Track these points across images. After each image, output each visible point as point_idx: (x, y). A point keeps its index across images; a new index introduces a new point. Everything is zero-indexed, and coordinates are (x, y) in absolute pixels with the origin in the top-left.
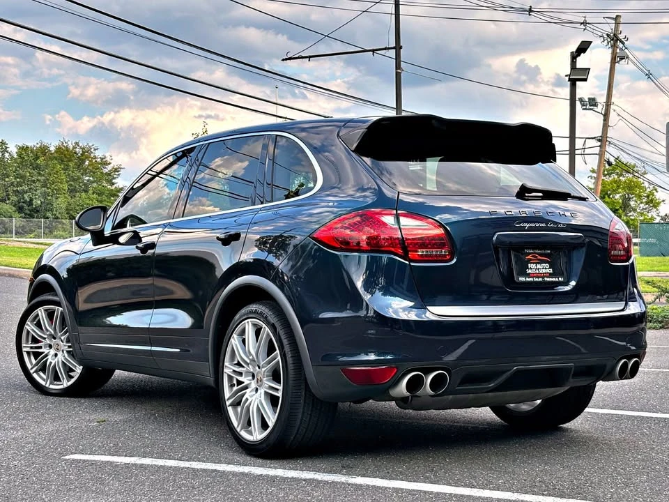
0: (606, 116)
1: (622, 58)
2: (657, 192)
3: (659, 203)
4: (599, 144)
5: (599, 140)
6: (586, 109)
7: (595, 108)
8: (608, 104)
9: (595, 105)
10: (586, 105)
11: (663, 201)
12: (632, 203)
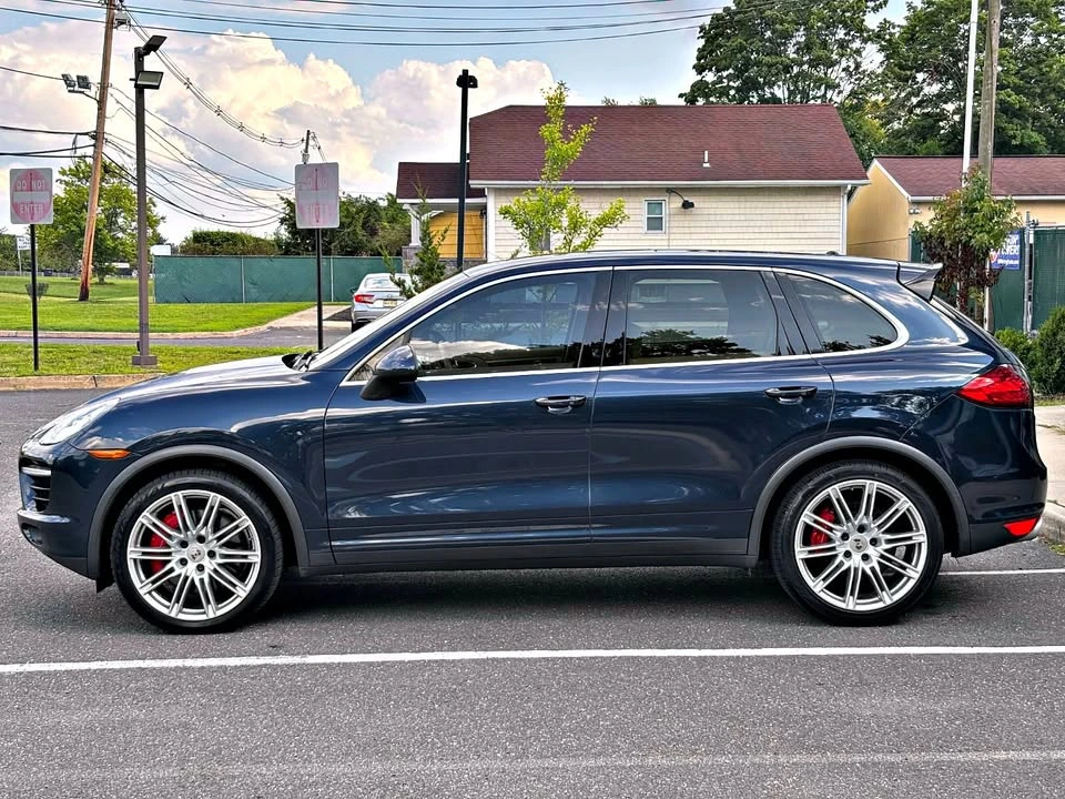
0: (101, 103)
1: (122, 23)
2: (155, 205)
3: (157, 222)
4: (93, 142)
5: (93, 137)
6: (73, 91)
7: (87, 92)
8: (104, 86)
9: (87, 86)
10: (74, 86)
11: (163, 218)
12: (120, 221)
